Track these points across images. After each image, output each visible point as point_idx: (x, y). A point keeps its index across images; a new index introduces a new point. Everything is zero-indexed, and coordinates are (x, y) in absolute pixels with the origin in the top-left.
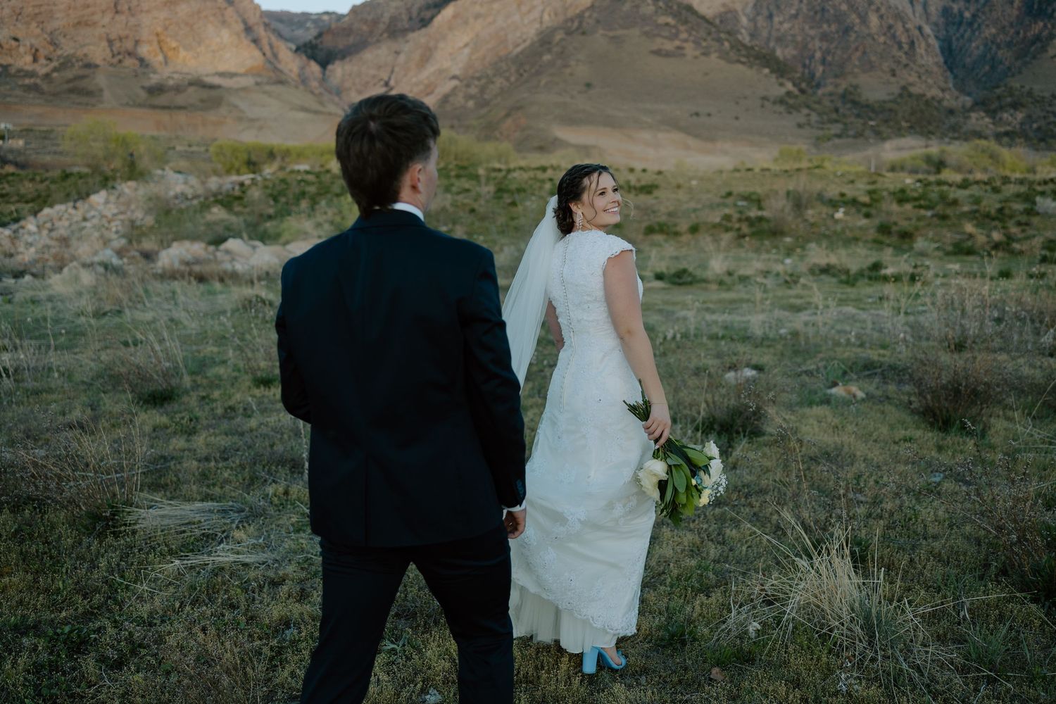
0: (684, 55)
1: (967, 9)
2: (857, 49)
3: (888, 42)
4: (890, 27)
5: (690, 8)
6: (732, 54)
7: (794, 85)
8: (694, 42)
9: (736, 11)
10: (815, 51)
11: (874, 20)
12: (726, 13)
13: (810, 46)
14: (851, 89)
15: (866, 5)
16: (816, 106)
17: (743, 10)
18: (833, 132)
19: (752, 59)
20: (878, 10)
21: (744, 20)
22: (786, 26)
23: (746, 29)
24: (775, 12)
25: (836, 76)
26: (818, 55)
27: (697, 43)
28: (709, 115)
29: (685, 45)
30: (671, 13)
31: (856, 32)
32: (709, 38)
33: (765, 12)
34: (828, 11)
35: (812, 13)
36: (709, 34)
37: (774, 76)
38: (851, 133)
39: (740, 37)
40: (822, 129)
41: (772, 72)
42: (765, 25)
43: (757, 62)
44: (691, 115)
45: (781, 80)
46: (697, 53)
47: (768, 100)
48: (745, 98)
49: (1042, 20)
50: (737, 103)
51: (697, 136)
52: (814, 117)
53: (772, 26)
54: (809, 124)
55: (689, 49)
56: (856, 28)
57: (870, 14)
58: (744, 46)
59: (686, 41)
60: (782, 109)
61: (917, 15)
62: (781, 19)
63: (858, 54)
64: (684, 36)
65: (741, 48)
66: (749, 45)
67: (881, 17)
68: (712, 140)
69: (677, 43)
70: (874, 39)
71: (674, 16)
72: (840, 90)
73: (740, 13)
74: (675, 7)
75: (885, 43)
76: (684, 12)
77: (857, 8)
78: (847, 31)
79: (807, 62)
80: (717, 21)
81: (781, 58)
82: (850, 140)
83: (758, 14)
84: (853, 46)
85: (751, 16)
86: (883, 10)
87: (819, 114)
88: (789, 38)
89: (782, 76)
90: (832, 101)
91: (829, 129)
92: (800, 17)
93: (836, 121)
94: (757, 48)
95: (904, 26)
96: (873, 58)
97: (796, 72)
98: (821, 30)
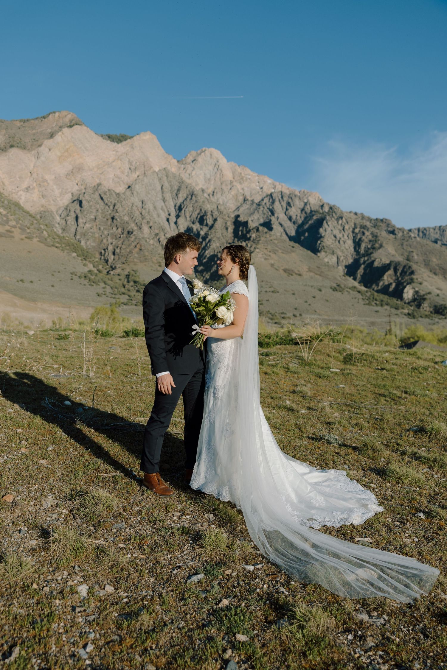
0: (13, 237)
1: (201, 229)
2: (136, 246)
3: (155, 244)
4: (157, 234)
5: (17, 205)
6: (48, 240)
7: (94, 267)
8: (20, 228)
9: (52, 211)
10: (108, 245)
11: (146, 229)
12: (45, 212)
13: (105, 241)
14: (132, 272)
15: (140, 219)
16: (109, 282)
17: (57, 211)
18: (122, 301)
19: (63, 245)
20: (148, 223)
21: (58, 218)
22: (88, 226)
23: (59, 224)
24: (79, 215)
25: (124, 263)
26: (111, 248)
27: (22, 229)
28: (31, 282)
29: (13, 229)
30: (3, 206)
31: (135, 235)
32: (32, 227)
33: (73, 215)
34: (116, 220)
35: (105, 219)
36: (32, 224)
37: (80, 258)
38: (134, 302)
39: (55, 230)
40: (114, 298)
41: (77, 256)
42: (73, 223)
43: (68, 248)
44: (18, 281)
45: (84, 262)
46: (23, 236)
47: (76, 275)
48: (59, 272)
49: (245, 242)
50: (53, 275)
51: (22, 297)
52: (108, 289)
53: (78, 225)
54: (105, 294)
55: (17, 233)
56: (134, 233)
57: (143, 224)
58: (58, 236)
59: (14, 227)
60: (86, 282)
61: (172, 229)
62: (85, 221)
63: (137, 249)
64: (13, 223)
65: (55, 237)
66: (62, 235)
67: (151, 227)
68: (34, 300)
69: (7, 228)
70: (146, 241)
71: (5, 208)
72: (126, 273)
73: (55, 213)
74: (6, 202)
75: (153, 245)
76: (13, 207)
77: (135, 220)
78: (130, 233)
79: (103, 252)
80: (38, 217)
81: (85, 247)
82: (134, 307)
83: (68, 215)
84: (133, 244)
85: (63, 216)
86: (151, 224)
87: (112, 288)
88: (90, 234)
89: (85, 260)
90: (120, 280)
91: (119, 298)
92: (97, 221)
93: (124, 294)
94: (67, 238)
95: (164, 235)
96: (147, 254)
97: (95, 258)
98: (112, 231)
